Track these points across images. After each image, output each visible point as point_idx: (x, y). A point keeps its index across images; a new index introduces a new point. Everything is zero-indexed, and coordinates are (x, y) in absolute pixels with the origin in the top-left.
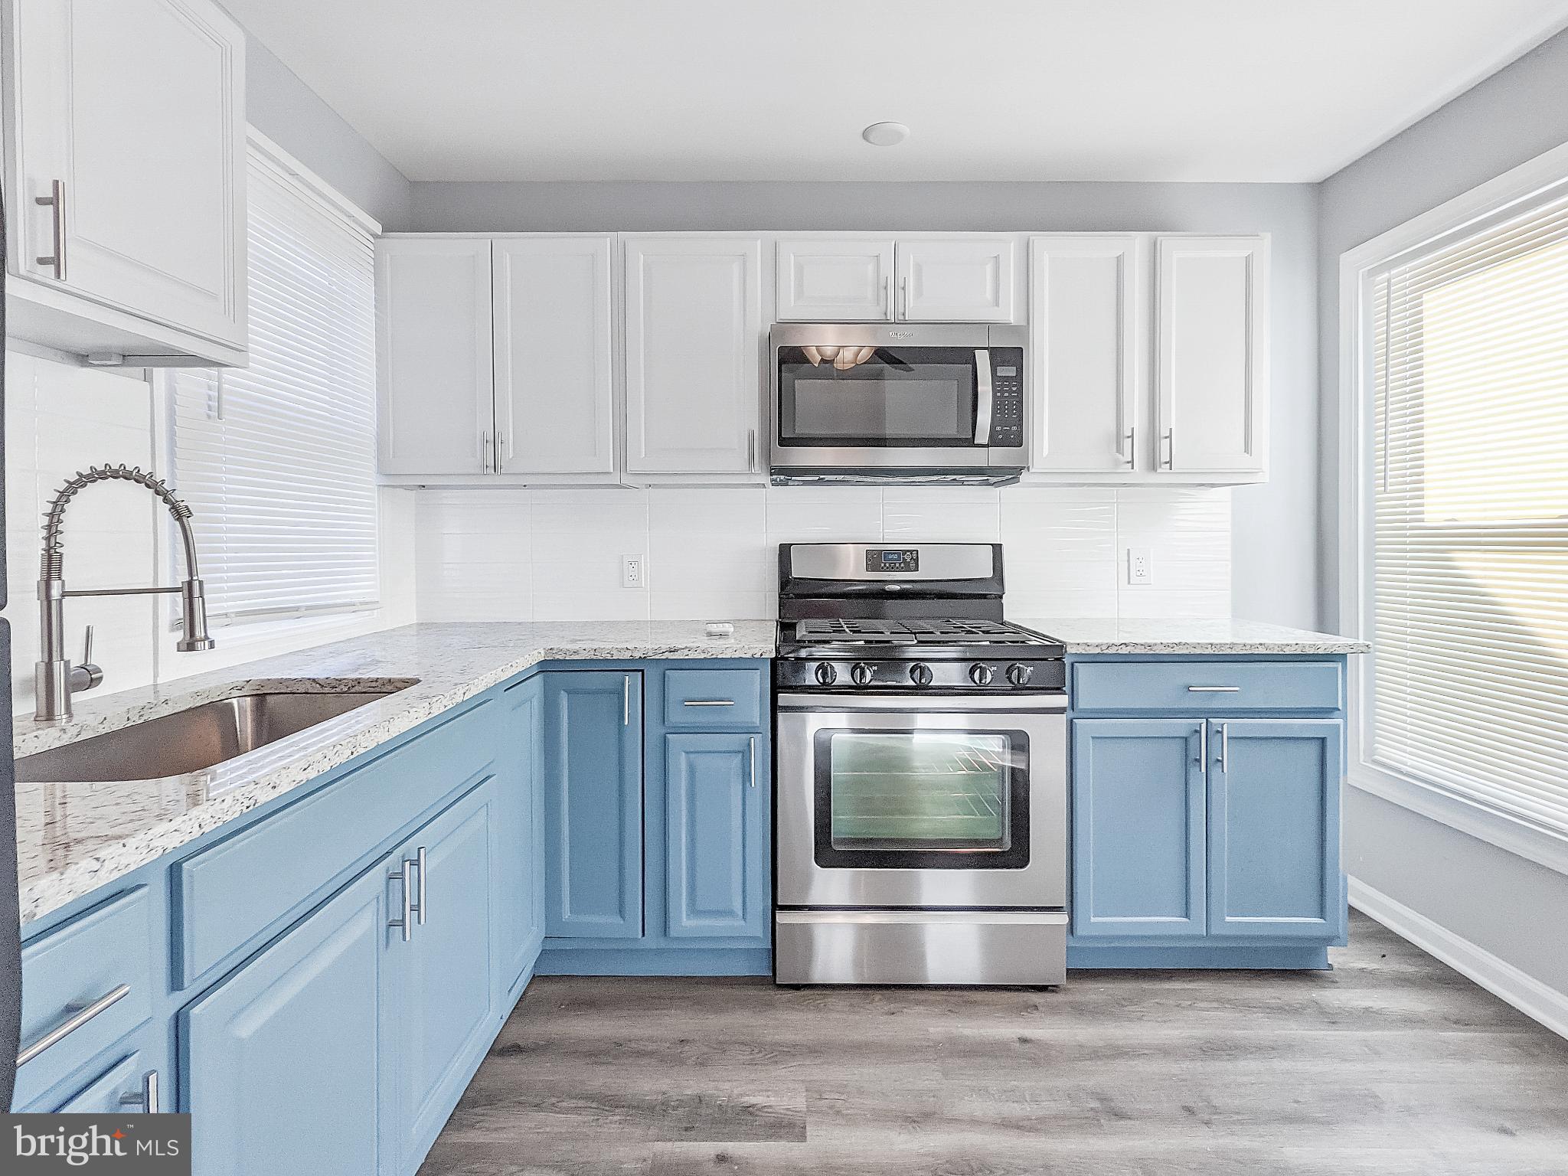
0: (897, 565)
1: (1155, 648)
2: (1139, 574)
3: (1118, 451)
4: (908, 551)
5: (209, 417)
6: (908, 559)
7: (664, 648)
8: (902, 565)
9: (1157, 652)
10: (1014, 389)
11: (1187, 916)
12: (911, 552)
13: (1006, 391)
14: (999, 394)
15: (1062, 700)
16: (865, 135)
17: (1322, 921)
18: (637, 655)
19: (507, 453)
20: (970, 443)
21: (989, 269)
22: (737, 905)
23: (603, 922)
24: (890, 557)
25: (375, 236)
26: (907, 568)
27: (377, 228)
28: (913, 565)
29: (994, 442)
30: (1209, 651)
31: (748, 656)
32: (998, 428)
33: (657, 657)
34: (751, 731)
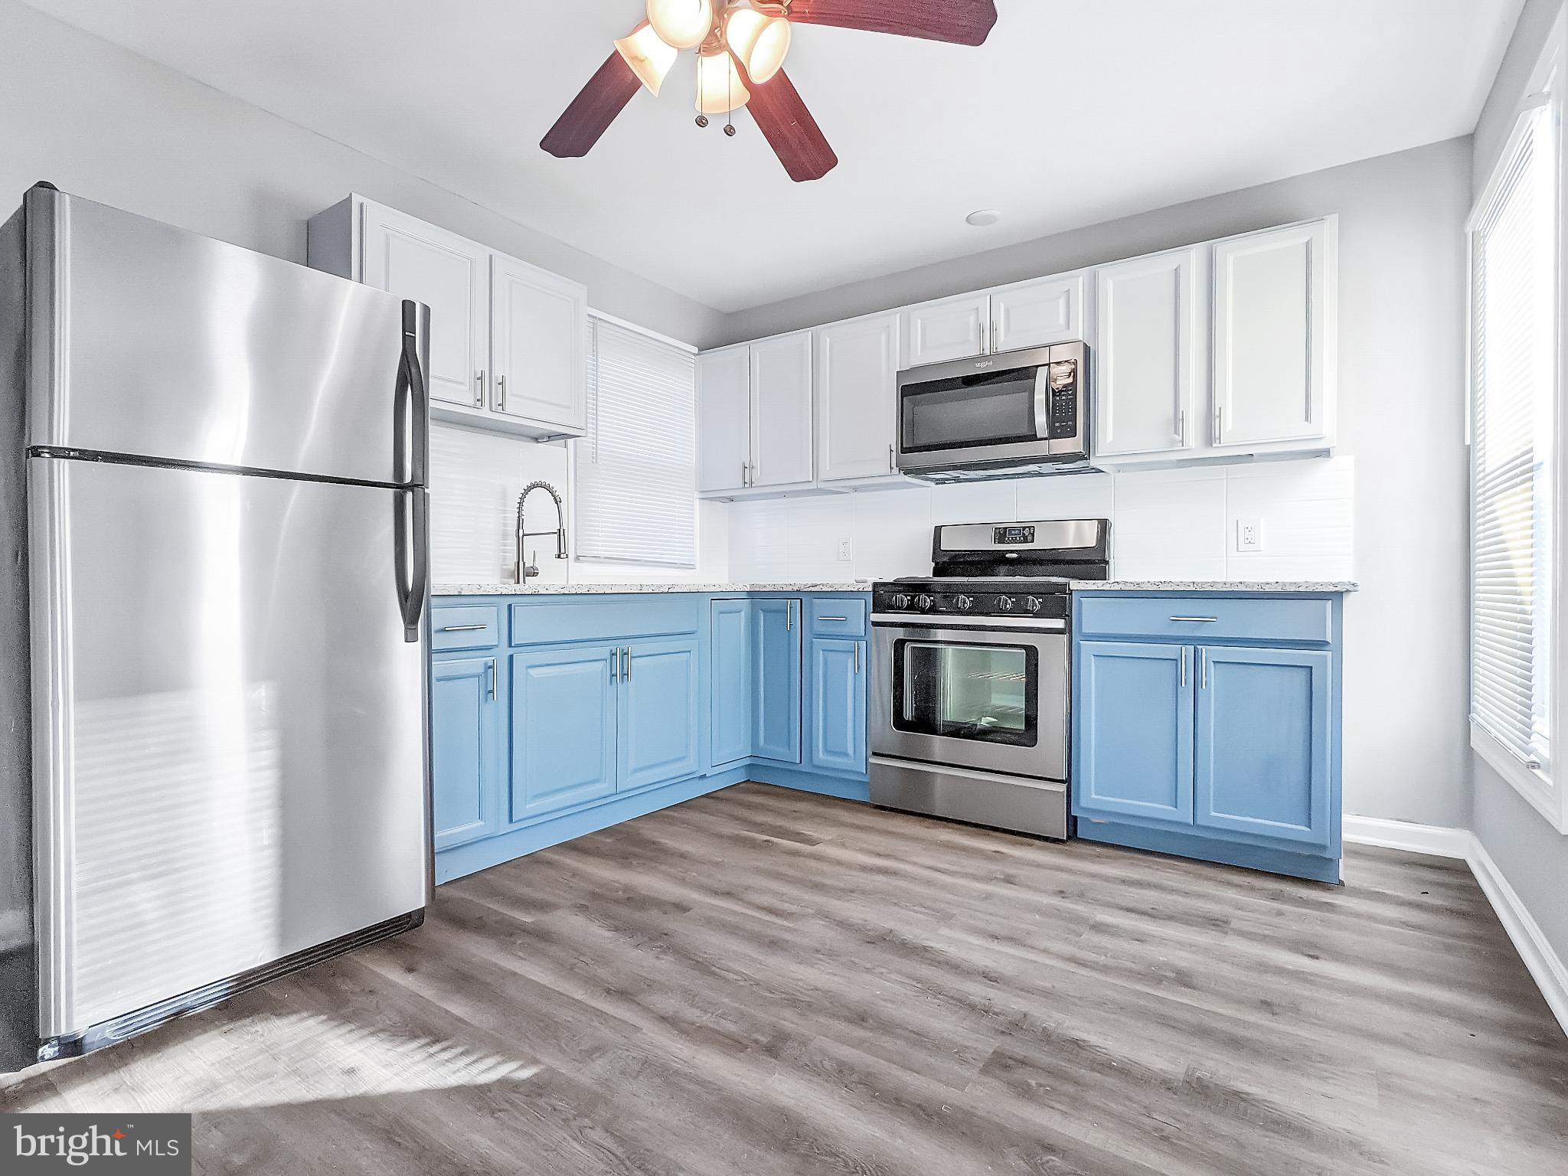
0: (1018, 538)
1: (1142, 586)
2: (1247, 541)
3: (1176, 433)
4: (1026, 527)
5: (593, 462)
6: (1026, 533)
7: (810, 583)
8: (1022, 538)
9: (1144, 589)
10: (1070, 392)
11: (1176, 807)
12: (1029, 527)
13: (1064, 395)
14: (1058, 398)
15: (1059, 624)
16: (968, 220)
17: (1308, 829)
18: (795, 589)
19: (757, 474)
20: (1033, 438)
21: (1062, 302)
22: (851, 751)
23: (779, 751)
24: (1013, 532)
25: (695, 355)
26: (1025, 541)
27: (695, 350)
28: (1030, 538)
29: (1053, 435)
30: (1192, 588)
31: (856, 590)
32: (1057, 424)
33: (805, 590)
34: (857, 638)
